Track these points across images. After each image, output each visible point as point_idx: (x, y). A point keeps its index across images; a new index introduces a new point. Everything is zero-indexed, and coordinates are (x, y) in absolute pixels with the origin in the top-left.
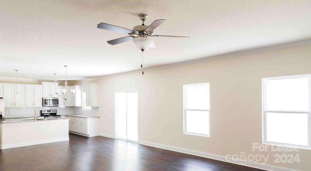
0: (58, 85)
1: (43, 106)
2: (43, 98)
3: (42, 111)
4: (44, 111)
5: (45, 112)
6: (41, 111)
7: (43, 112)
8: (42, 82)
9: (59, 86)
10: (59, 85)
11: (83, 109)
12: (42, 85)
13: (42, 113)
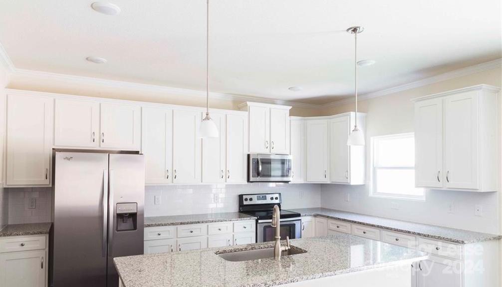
0: (288, 113)
1: (248, 180)
2: (249, 156)
3: (244, 197)
4: (248, 197)
5: (251, 199)
6: (241, 197)
7: (246, 200)
8: (249, 103)
9: (293, 118)
10: (292, 113)
11: (371, 194)
12: (245, 114)
13: (245, 203)
